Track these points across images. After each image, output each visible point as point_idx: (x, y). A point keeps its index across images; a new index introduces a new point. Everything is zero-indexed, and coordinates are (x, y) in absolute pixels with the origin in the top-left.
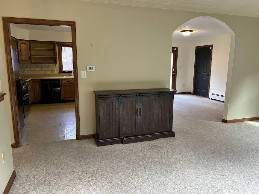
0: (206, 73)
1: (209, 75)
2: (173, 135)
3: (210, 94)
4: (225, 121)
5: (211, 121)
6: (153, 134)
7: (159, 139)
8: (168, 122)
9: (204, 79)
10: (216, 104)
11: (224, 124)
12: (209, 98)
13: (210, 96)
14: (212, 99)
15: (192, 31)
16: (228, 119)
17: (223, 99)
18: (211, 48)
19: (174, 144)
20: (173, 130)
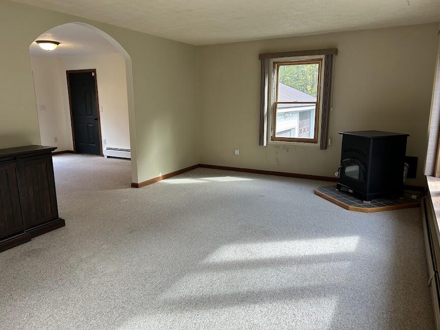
0: (91, 115)
1: (96, 119)
2: (61, 223)
3: (104, 149)
4: (135, 186)
5: (115, 188)
6: (22, 232)
7: (36, 238)
8: (49, 205)
9: (89, 125)
10: (117, 164)
11: (135, 189)
12: (103, 156)
13: (104, 153)
14: (108, 157)
15: (58, 43)
16: (139, 182)
17: (127, 155)
18: (93, 74)
19: (66, 237)
20: (60, 217)
